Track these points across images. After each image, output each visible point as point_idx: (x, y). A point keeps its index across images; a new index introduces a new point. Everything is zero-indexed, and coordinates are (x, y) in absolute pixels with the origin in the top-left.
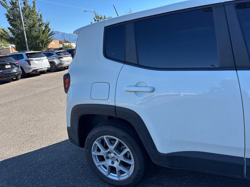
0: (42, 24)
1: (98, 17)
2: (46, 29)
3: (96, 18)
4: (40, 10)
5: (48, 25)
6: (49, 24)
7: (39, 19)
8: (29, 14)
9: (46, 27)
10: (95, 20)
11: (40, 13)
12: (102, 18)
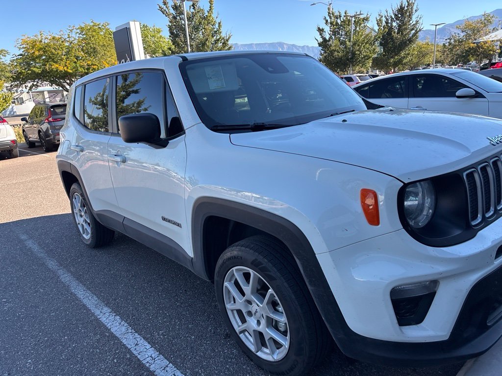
0: (220, 39)
1: (333, 14)
2: (224, 47)
3: (328, 18)
4: (218, 14)
5: (227, 41)
6: (229, 37)
7: (215, 30)
8: (200, 23)
9: (225, 44)
10: (327, 21)
11: (218, 21)
12: (340, 16)
